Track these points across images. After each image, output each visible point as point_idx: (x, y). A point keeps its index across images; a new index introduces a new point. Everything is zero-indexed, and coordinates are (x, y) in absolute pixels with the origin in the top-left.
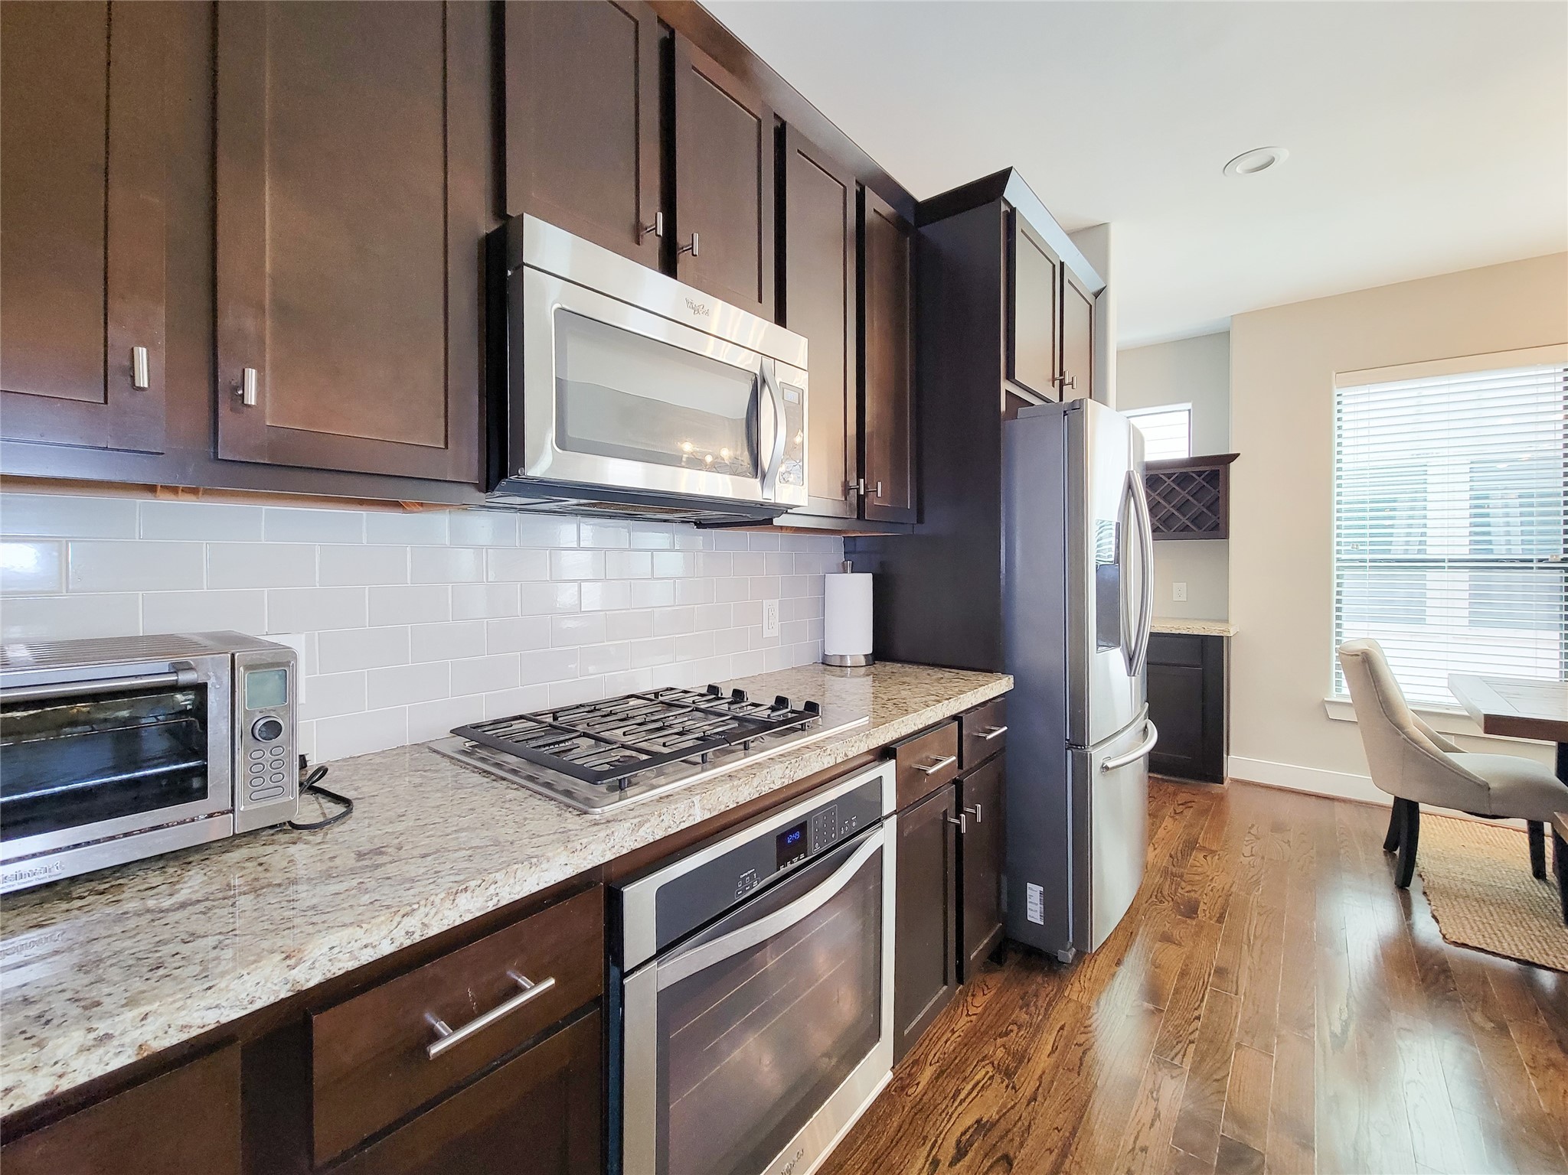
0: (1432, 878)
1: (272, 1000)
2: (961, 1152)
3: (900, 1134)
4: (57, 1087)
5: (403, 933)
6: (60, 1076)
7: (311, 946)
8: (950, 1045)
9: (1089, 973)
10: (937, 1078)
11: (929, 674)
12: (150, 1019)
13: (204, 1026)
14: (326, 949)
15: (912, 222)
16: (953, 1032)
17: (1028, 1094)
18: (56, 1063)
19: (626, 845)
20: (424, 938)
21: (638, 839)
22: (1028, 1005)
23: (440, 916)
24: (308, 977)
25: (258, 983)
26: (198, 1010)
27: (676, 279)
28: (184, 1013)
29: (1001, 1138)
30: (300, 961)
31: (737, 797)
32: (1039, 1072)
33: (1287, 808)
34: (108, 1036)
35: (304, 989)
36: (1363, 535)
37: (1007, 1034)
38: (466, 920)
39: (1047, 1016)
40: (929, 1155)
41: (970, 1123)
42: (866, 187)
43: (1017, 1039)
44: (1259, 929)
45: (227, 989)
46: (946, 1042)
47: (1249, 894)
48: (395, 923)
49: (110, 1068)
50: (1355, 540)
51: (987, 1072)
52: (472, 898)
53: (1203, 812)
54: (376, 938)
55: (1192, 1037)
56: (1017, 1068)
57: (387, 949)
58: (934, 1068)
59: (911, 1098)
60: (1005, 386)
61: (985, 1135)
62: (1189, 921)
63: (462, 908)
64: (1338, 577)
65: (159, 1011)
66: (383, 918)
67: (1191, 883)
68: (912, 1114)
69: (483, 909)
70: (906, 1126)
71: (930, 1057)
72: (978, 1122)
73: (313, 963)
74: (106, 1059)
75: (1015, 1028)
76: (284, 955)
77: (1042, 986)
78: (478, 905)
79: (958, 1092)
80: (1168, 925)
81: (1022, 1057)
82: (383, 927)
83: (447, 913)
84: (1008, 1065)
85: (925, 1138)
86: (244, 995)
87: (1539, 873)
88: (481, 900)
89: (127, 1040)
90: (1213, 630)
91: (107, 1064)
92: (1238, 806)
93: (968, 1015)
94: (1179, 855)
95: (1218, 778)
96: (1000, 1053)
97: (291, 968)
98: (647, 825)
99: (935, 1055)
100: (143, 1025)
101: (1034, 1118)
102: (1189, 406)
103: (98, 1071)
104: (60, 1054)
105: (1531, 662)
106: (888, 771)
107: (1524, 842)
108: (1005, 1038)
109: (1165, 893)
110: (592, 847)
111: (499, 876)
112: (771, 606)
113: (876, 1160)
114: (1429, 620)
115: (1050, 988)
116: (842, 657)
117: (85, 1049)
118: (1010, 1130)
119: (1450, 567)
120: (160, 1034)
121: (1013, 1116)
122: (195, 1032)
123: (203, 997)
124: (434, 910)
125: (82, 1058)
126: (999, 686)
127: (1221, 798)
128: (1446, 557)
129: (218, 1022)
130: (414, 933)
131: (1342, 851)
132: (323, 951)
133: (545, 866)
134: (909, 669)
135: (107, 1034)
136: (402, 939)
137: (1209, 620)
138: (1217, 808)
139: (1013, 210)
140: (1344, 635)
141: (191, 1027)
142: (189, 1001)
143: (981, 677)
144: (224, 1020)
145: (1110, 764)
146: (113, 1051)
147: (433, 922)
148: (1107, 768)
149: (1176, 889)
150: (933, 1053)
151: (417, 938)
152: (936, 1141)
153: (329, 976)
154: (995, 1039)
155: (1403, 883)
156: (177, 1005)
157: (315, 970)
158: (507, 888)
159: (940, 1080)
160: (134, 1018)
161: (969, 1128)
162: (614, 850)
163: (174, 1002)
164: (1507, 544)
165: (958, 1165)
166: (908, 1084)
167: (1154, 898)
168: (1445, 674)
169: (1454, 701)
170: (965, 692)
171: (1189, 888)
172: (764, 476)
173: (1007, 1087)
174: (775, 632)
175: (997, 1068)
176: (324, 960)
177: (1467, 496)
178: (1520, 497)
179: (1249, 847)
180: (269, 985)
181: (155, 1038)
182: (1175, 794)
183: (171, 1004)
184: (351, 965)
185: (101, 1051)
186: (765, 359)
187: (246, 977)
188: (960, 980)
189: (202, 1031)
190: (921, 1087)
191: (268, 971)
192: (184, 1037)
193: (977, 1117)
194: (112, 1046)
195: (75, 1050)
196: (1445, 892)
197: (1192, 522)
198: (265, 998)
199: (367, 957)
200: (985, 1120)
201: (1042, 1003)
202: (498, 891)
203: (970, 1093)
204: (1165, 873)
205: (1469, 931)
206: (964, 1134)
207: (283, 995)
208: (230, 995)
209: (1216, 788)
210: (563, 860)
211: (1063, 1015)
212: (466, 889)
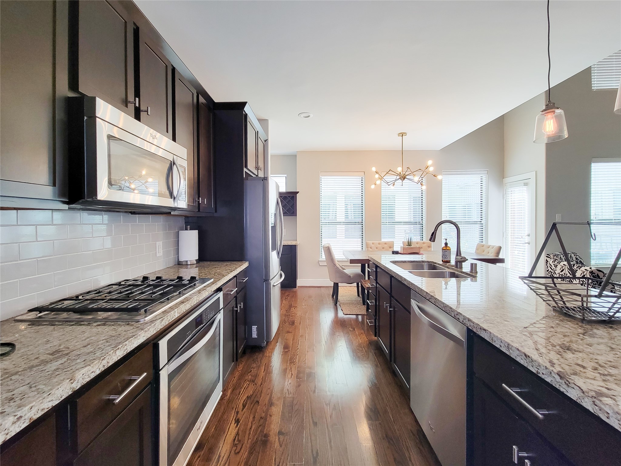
0: (341, 301)
1: (67, 395)
2: (244, 406)
3: (225, 410)
4: (6, 438)
5: (102, 366)
6: (7, 434)
7: (77, 375)
8: (235, 381)
9: (270, 347)
10: (233, 391)
11: (222, 264)
12: (33, 408)
13: (48, 408)
14: (82, 375)
15: (212, 108)
16: (235, 377)
17: (260, 384)
18: (6, 430)
19: (159, 327)
20: (108, 367)
21: (162, 325)
22: (255, 362)
23: (112, 359)
24: (77, 386)
25: (63, 390)
26: (46, 403)
27: (140, 122)
28: (43, 404)
29: (255, 398)
30: (75, 380)
31: (186, 308)
32: (262, 377)
33: (312, 292)
34: (21, 417)
35: (76, 390)
36: (326, 216)
37: (251, 372)
38: (119, 359)
39: (261, 363)
40: (235, 412)
41: (245, 398)
42: (199, 95)
43: (254, 371)
44: (309, 324)
45: (55, 394)
46: (233, 381)
47: (305, 315)
48: (100, 363)
49: (21, 428)
50: (325, 217)
51: (247, 384)
52: (120, 351)
53: (293, 297)
54: (95, 369)
55: (297, 354)
56: (255, 379)
57: (98, 372)
58: (231, 389)
59: (225, 400)
60: (245, 170)
61: (250, 399)
62: (293, 326)
63: (118, 355)
64: (321, 227)
65: (35, 405)
66: (97, 362)
67: (292, 316)
68: (227, 404)
69: (123, 355)
70: (226, 408)
71: (229, 387)
72: (247, 397)
73: (78, 381)
74: (20, 425)
75: (253, 369)
76: (70, 379)
77: (259, 356)
78: (122, 353)
79: (240, 392)
80: (288, 329)
81: (256, 376)
82: (97, 365)
83: (114, 357)
84: (253, 379)
85: (233, 408)
86: (59, 395)
87: (358, 295)
88: (123, 351)
89: (26, 417)
90: (293, 243)
91: (21, 427)
92: (300, 293)
93: (238, 371)
94: (288, 310)
95: (295, 286)
96: (250, 377)
97: (72, 383)
98: (164, 320)
99: (230, 386)
100: (31, 411)
101: (263, 389)
102: (286, 175)
103: (18, 430)
104: (7, 426)
105: (356, 246)
106: (221, 295)
107: (356, 289)
108: (250, 373)
109: (286, 321)
110: (150, 329)
111: (127, 342)
112: (160, 244)
113: (219, 421)
114: (337, 237)
115: (261, 355)
116: (187, 261)
117: (14, 423)
118: (257, 395)
119: (343, 224)
120: (36, 413)
121: (257, 390)
122: (46, 410)
123: (48, 398)
124: (110, 357)
125: (13, 426)
126: (245, 265)
127: (296, 292)
128: (342, 222)
129: (52, 406)
130: (105, 365)
131: (324, 299)
132: (81, 376)
133: (139, 337)
134: (213, 263)
135: (20, 416)
136: (102, 368)
137: (292, 240)
138: (295, 295)
139: (246, 114)
140: (323, 242)
141: (45, 409)
142: (44, 400)
143: (239, 263)
144: (54, 405)
145: (275, 285)
146: (22, 422)
147: (110, 361)
148: (274, 286)
149: (289, 319)
150: (230, 385)
151: (106, 367)
152: (236, 407)
153: (82, 384)
154: (248, 374)
155: (336, 304)
156: (40, 402)
157: (78, 383)
158: (129, 347)
159: (234, 391)
160: (28, 409)
161: (245, 399)
162: (156, 330)
163: (40, 401)
164: (351, 218)
165: (244, 410)
166: (224, 397)
167: (283, 323)
168: (342, 251)
169: (344, 257)
170: (237, 268)
171: (292, 318)
172: (174, 198)
173: (254, 385)
174: (161, 254)
175: (250, 381)
176: (81, 379)
177: (344, 204)
178: (353, 205)
179: (304, 303)
180: (66, 390)
181: (34, 415)
182: (285, 293)
183: (39, 402)
184: (88, 379)
185: (19, 423)
186: (174, 156)
187: (60, 389)
188: (237, 360)
189: (48, 410)
190: (228, 396)
191: (65, 385)
192: (43, 413)
193: (247, 396)
194: (22, 420)
195: (11, 423)
196: (343, 304)
197: (287, 211)
198: (65, 395)
199: (93, 376)
200: (249, 395)
201: (259, 360)
202: (127, 348)
203: (243, 391)
204: (285, 315)
205: (348, 311)
206: (244, 402)
207: (70, 393)
208: (55, 395)
209: (294, 289)
210: (143, 335)
211: (264, 361)
212: (118, 349)
